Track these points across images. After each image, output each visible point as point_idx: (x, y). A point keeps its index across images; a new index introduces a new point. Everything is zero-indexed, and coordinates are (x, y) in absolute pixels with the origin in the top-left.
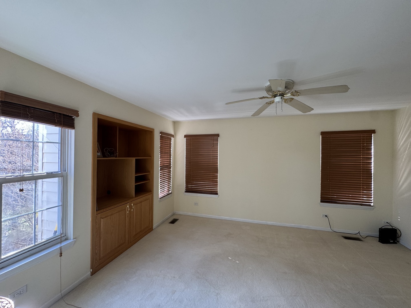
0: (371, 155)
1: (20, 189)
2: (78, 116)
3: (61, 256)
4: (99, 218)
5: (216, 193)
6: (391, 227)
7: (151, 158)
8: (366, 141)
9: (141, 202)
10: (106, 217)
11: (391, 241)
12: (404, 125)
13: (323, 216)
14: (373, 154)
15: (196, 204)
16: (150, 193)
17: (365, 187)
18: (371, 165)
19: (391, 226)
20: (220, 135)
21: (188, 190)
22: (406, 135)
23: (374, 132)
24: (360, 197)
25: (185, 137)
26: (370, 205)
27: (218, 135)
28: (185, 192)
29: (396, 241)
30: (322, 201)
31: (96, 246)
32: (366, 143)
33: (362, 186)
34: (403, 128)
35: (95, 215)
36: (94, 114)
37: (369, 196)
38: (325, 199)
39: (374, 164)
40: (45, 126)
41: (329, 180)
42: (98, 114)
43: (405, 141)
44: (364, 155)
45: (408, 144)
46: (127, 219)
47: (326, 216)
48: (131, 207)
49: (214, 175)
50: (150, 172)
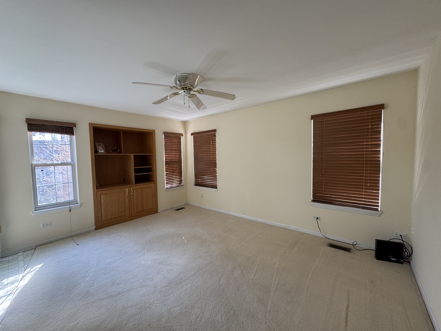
0: (380, 141)
1: (42, 170)
2: (75, 127)
3: (70, 211)
4: (99, 194)
5: (215, 187)
7: (152, 154)
8: (372, 122)
9: (142, 188)
10: (105, 194)
11: (392, 259)
13: (314, 217)
14: (382, 139)
15: (202, 196)
16: (153, 182)
17: (368, 185)
18: (380, 154)
19: (402, 240)
20: (217, 130)
21: (197, 184)
23: (382, 106)
24: (362, 198)
25: (191, 135)
26: (376, 210)
27: (215, 131)
28: (195, 185)
29: (402, 261)
30: (313, 201)
31: (98, 212)
32: (371, 125)
33: (365, 183)
35: (96, 192)
36: (90, 124)
37: (376, 197)
38: (317, 199)
39: (384, 153)
40: (69, 136)
41: (321, 176)
42: (93, 124)
44: (368, 141)
46: (127, 200)
47: (317, 218)
48: (130, 191)
49: (214, 169)
50: (153, 166)
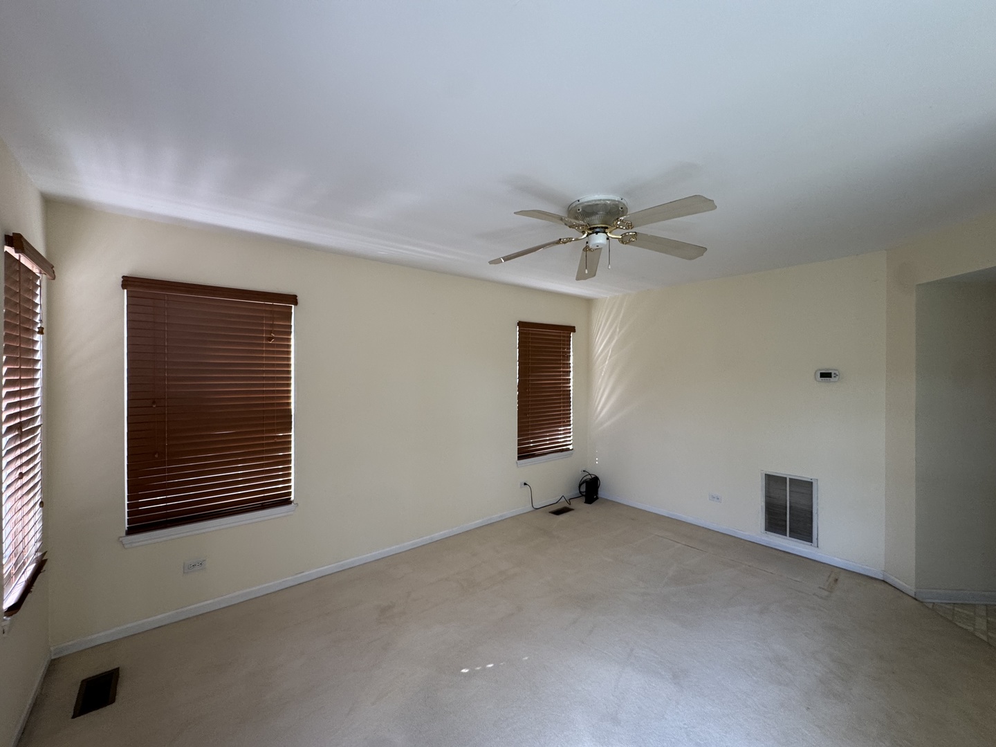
0: (570, 367)
5: (283, 501)
6: (589, 477)
11: (593, 498)
12: (604, 322)
13: (521, 485)
22: (608, 336)
23: (572, 329)
24: (560, 438)
25: (124, 286)
26: (568, 449)
28: (129, 533)
30: (518, 459)
33: (561, 418)
34: (601, 328)
37: (568, 434)
38: (521, 454)
39: (573, 382)
43: (605, 347)
45: (609, 351)
47: (525, 484)
